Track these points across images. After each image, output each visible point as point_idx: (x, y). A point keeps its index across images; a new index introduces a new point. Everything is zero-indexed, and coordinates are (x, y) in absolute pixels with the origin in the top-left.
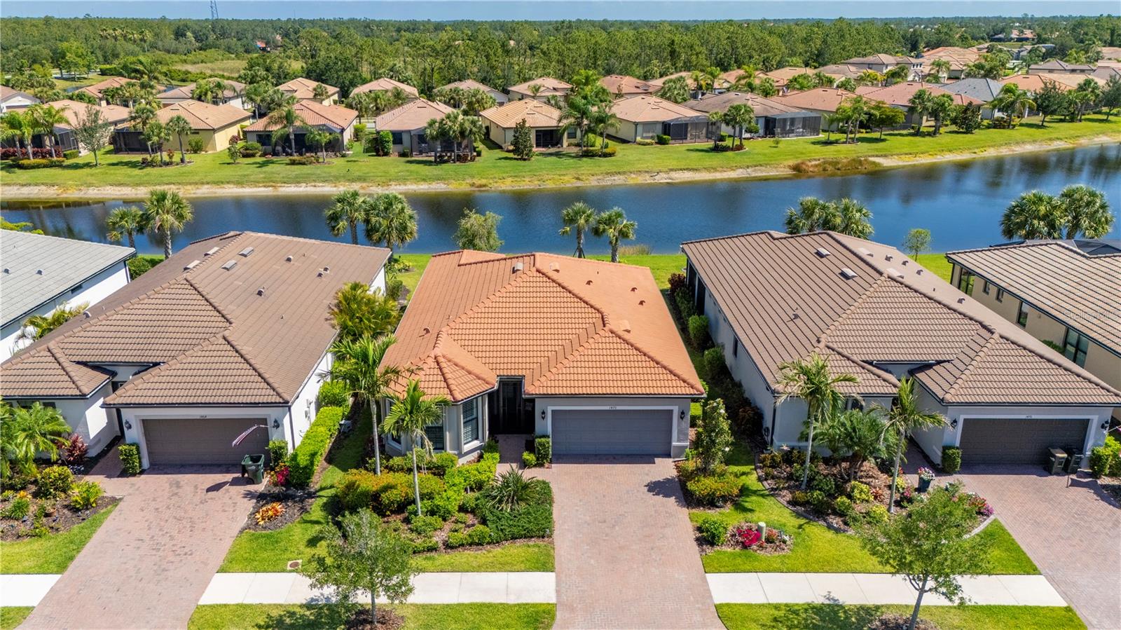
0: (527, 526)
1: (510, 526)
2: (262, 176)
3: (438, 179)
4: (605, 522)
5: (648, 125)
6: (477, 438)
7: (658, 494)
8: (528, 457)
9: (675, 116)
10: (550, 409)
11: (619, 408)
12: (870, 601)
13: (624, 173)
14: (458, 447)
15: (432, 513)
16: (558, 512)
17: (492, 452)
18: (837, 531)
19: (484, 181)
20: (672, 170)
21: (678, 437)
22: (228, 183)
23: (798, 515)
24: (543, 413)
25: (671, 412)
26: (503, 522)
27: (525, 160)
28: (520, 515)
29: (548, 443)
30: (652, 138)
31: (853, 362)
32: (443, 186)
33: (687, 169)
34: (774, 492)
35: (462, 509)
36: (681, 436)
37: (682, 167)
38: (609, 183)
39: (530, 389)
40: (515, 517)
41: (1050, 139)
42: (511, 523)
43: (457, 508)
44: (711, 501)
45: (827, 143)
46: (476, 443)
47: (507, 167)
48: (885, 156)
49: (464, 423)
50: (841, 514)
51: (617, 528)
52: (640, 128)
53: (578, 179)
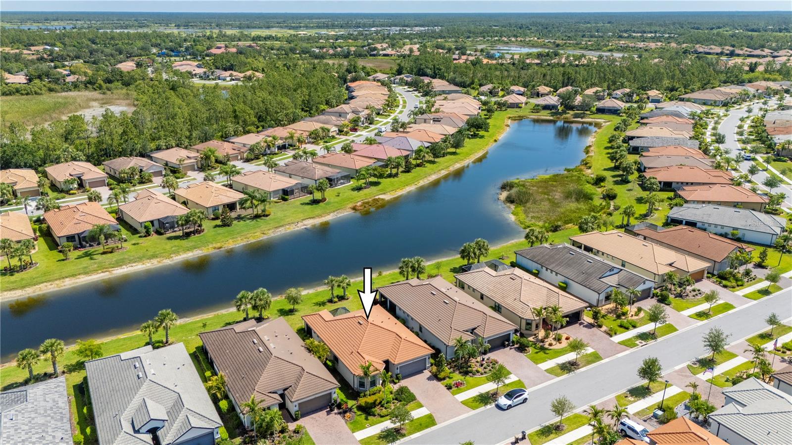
0: (409, 398)
3: (195, 248)
4: (425, 391)
5: (275, 192)
7: (431, 381)
8: (396, 381)
9: (287, 185)
10: (399, 367)
11: (414, 361)
12: (487, 391)
15: (387, 403)
16: (413, 392)
18: (472, 377)
19: (219, 245)
21: (428, 364)
25: (426, 359)
26: (405, 399)
27: (229, 225)
30: (279, 198)
31: (461, 332)
32: (201, 252)
34: (454, 371)
35: (393, 400)
37: (306, 217)
39: (392, 362)
41: (440, 170)
44: (444, 379)
45: (359, 189)
47: (224, 233)
48: (384, 194)
50: (471, 372)
51: (429, 392)
52: (272, 194)
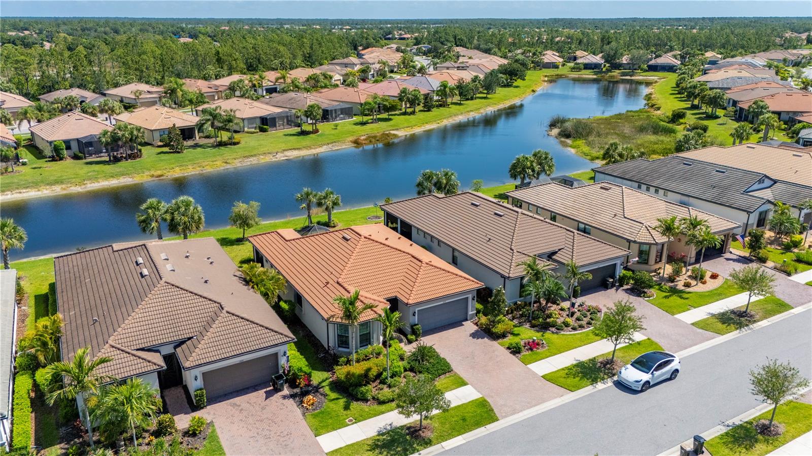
7: (478, 339)
8: (411, 337)
9: (269, 112)
12: (591, 357)
13: (255, 155)
18: (557, 333)
19: (159, 173)
20: (284, 150)
21: (471, 309)
23: (538, 331)
24: (415, 313)
25: (468, 299)
27: (179, 152)
29: (420, 327)
30: (255, 128)
32: (130, 180)
33: (294, 149)
35: (405, 370)
37: (290, 148)
38: (249, 163)
39: (410, 302)
41: (468, 112)
44: (503, 336)
45: (363, 124)
47: (169, 160)
50: (553, 326)
51: (476, 358)
52: (246, 122)
53: (226, 163)
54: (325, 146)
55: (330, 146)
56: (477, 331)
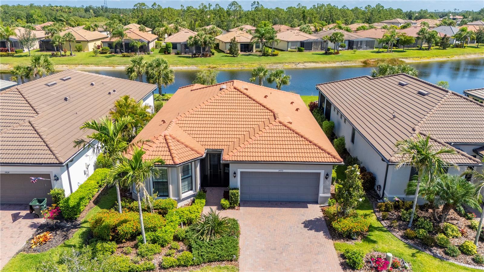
0: (219, 253)
1: (208, 253)
2: (108, 61)
3: (193, 64)
4: (275, 249)
5: (293, 43)
6: (192, 189)
7: (311, 229)
8: (224, 203)
9: (307, 39)
10: (239, 171)
11: (285, 171)
13: (282, 63)
14: (178, 195)
15: (154, 241)
16: (242, 242)
17: (200, 199)
20: (305, 62)
21: (324, 191)
22: (91, 64)
23: (410, 247)
24: (235, 173)
25: (319, 174)
26: (203, 249)
27: (235, 57)
28: (215, 244)
29: (238, 193)
30: (295, 49)
31: (439, 143)
32: (195, 67)
33: (313, 62)
34: (390, 228)
35: (176, 238)
36: (325, 190)
37: (310, 61)
38: (275, 67)
39: (226, 157)
40: (212, 245)
42: (209, 250)
43: (172, 238)
44: (349, 236)
45: (378, 52)
46: (191, 193)
47: (226, 59)
49: (182, 179)
50: (441, 247)
51: (284, 254)
52: (290, 44)
53: (260, 65)
54: (338, 63)
55: (342, 63)
56: (317, 220)
